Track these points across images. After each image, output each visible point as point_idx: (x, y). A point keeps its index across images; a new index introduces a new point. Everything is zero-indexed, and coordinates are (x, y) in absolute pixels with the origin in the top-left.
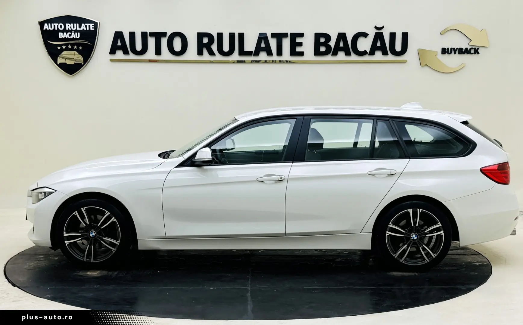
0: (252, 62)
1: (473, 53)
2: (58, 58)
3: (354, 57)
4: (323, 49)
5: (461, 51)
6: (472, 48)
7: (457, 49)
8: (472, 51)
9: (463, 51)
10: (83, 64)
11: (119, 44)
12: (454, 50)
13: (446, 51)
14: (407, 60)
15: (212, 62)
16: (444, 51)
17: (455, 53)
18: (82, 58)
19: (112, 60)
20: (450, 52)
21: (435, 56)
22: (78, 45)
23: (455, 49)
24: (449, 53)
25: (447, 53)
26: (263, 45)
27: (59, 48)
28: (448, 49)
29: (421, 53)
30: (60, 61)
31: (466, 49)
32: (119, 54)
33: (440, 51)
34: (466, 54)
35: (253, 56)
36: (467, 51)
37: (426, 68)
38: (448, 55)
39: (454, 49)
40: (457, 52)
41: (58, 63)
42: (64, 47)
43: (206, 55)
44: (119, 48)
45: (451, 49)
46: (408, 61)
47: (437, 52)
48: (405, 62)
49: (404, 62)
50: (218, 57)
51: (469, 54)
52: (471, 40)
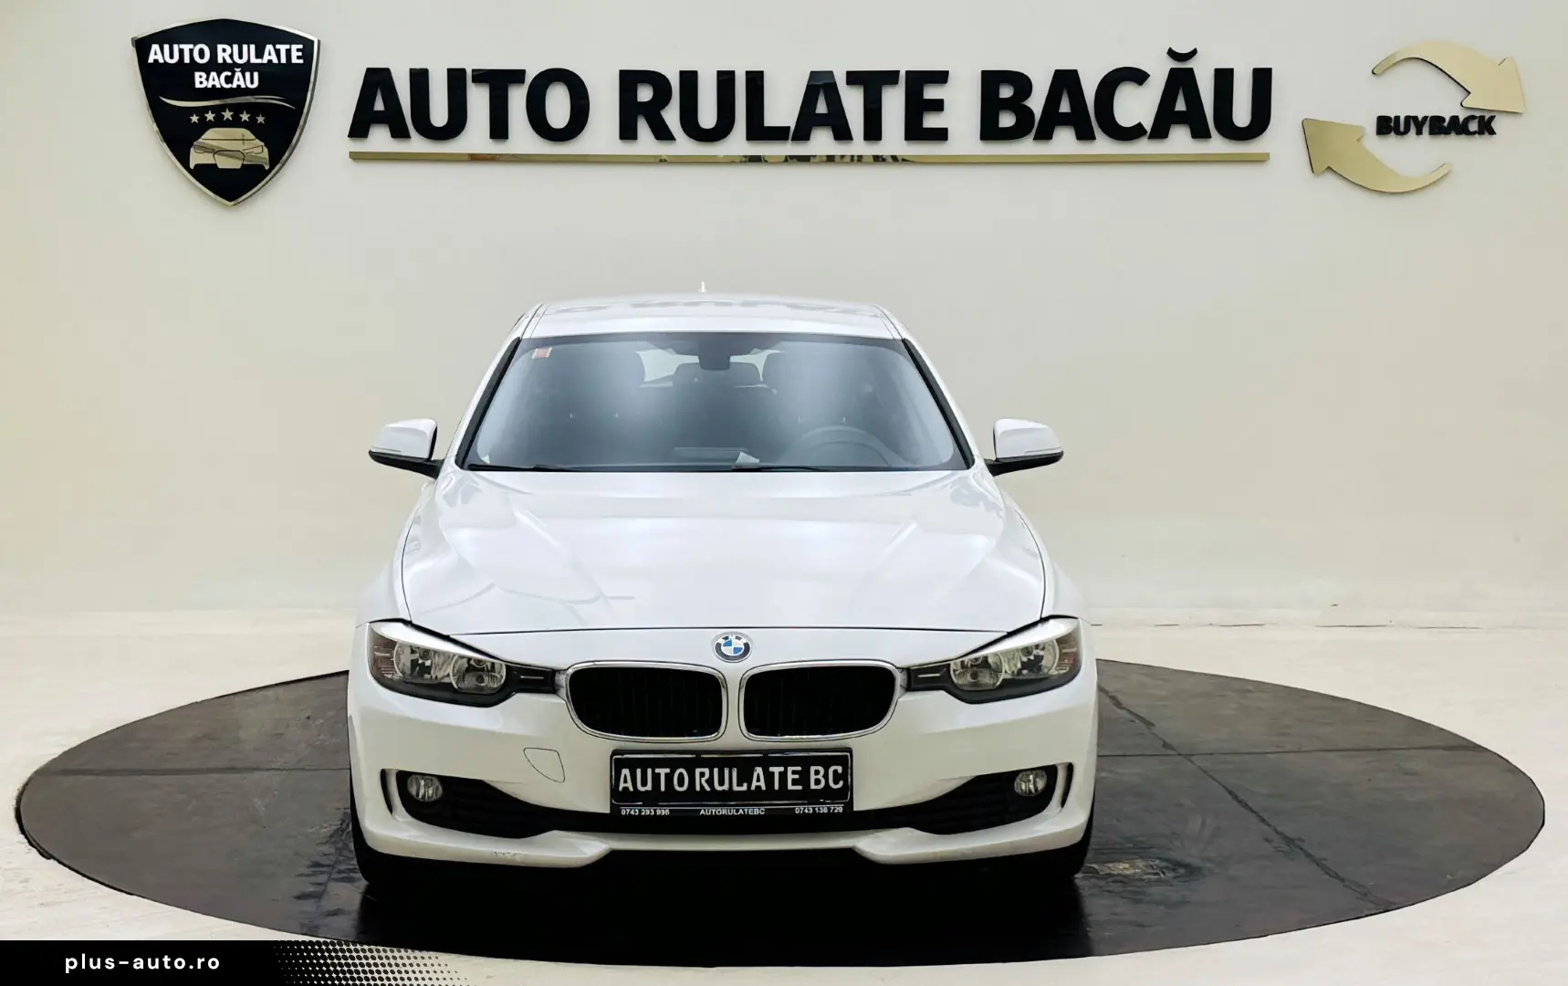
0: (789, 159)
1: (1474, 133)
2: (192, 150)
3: (1103, 145)
4: (1007, 120)
5: (1439, 126)
6: (1473, 117)
7: (1425, 118)
8: (1473, 126)
9: (1446, 124)
10: (267, 167)
11: (379, 105)
12: (1414, 124)
13: (1392, 124)
14: (1268, 154)
15: (662, 161)
16: (1386, 126)
17: (1419, 132)
18: (266, 150)
19: (355, 156)
20: (1402, 129)
21: (1358, 140)
22: (254, 109)
23: (1420, 119)
24: (1398, 133)
25: (1393, 133)
26: (822, 108)
27: (195, 119)
28: (1397, 118)
29: (1312, 133)
30: (196, 158)
31: (1454, 119)
32: (380, 138)
33: (1371, 126)
34: (1453, 135)
35: (790, 141)
36: (1457, 127)
37: (1330, 180)
38: (1399, 137)
39: (1415, 118)
40: (1426, 129)
41: (192, 166)
42: (210, 116)
43: (646, 141)
44: (379, 119)
45: (1408, 118)
46: (1271, 156)
47: (1361, 128)
48: (1262, 161)
49: (1261, 159)
50: (684, 145)
51: (1463, 136)
52: (1469, 93)
